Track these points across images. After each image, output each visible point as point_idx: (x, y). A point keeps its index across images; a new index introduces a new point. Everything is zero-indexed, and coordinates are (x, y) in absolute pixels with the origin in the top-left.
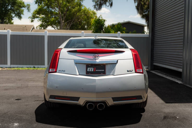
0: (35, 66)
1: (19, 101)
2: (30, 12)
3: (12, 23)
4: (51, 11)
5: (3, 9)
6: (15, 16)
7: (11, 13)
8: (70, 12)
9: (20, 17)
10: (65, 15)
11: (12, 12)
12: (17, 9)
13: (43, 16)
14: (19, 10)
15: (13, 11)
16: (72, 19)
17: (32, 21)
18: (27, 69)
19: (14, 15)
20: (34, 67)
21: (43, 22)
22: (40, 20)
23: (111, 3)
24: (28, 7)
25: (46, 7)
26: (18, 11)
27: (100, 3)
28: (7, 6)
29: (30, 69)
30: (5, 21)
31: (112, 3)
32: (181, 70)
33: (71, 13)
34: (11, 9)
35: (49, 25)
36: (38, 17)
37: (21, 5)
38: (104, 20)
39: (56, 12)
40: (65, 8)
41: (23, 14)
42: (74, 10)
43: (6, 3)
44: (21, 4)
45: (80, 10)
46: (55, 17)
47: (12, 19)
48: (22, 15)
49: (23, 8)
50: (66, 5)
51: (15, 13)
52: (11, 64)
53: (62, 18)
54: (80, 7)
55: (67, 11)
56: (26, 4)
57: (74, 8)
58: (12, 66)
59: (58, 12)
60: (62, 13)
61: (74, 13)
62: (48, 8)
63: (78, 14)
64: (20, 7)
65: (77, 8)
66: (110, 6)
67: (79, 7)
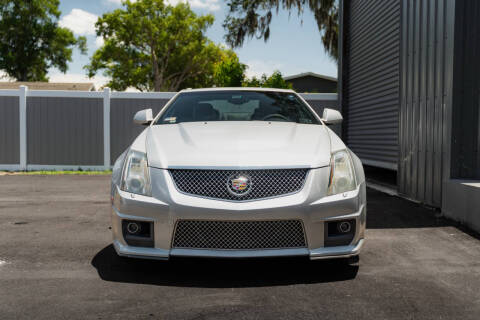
0: (82, 167)
1: (22, 226)
2: (86, 54)
3: (47, 81)
4: (134, 51)
5: (26, 49)
6: (53, 64)
7: (43, 57)
8: (178, 53)
9: (63, 68)
10: (165, 60)
11: (45, 54)
12: (57, 49)
13: (116, 63)
14: (62, 51)
15: (48, 52)
16: (181, 69)
17: (91, 75)
18: (62, 172)
19: (49, 62)
20: (80, 170)
21: (114, 77)
22: (109, 73)
23: (265, 30)
24: (82, 43)
25: (122, 43)
26: (59, 52)
27: (241, 29)
28: (35, 41)
29: (71, 173)
30: (29, 75)
31: (268, 30)
32: (395, 167)
33: (180, 56)
34: (42, 48)
35: (128, 84)
36: (104, 66)
37: (67, 40)
38: (244, 66)
39: (146, 53)
40: (166, 46)
41: (70, 60)
42: (185, 48)
43: (32, 35)
44: (65, 36)
45: (199, 49)
46: (143, 66)
47: (46, 72)
48: (67, 62)
49: (71, 47)
50: (168, 38)
51: (52, 58)
52: (28, 163)
53: (160, 67)
54: (200, 41)
55: (171, 51)
56: (76, 37)
57: (186, 44)
58: (31, 167)
59: (150, 55)
60: (159, 56)
61: (185, 55)
62: (127, 44)
63: (195, 57)
64: (65, 43)
65: (192, 46)
66: (263, 37)
67: (197, 42)
